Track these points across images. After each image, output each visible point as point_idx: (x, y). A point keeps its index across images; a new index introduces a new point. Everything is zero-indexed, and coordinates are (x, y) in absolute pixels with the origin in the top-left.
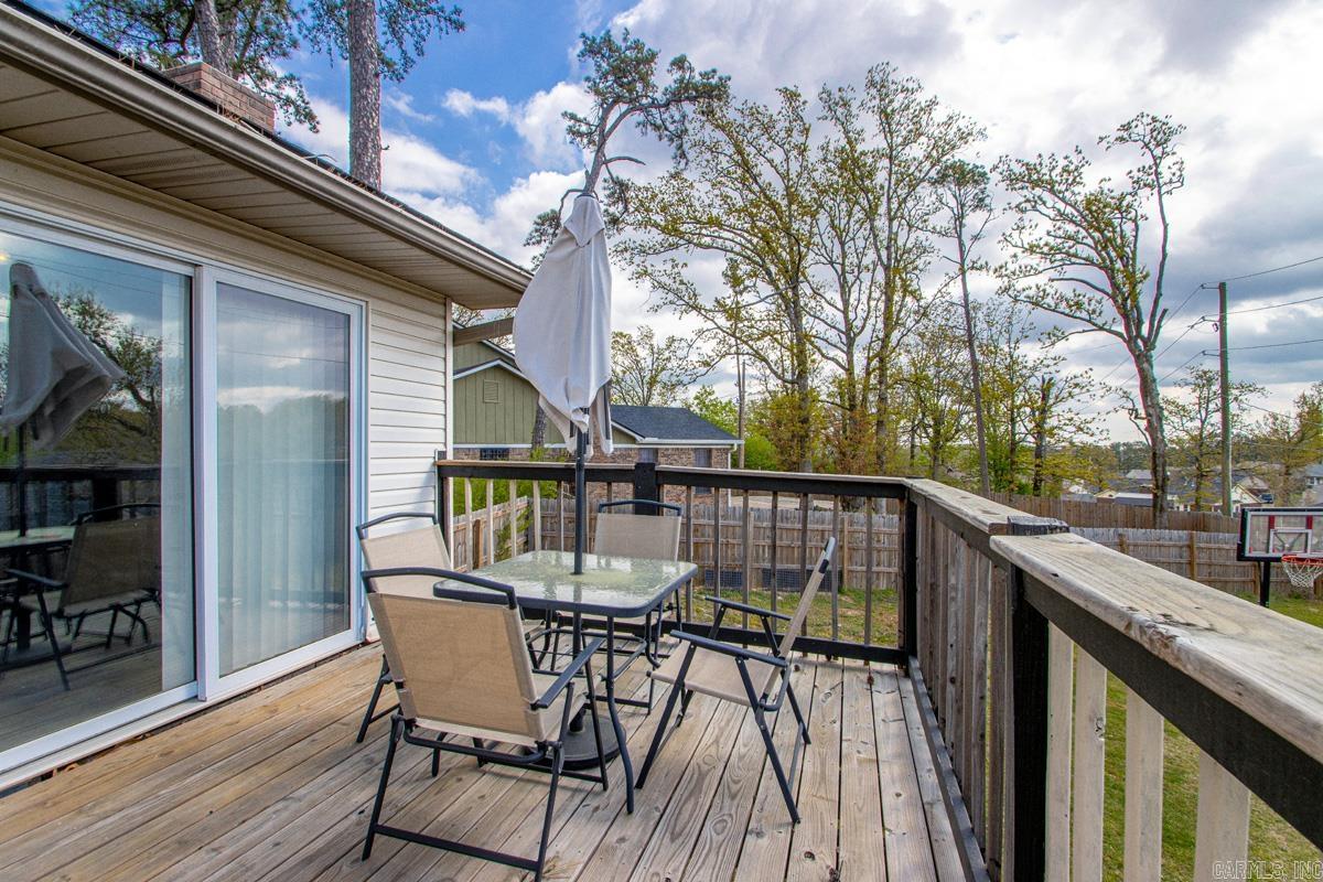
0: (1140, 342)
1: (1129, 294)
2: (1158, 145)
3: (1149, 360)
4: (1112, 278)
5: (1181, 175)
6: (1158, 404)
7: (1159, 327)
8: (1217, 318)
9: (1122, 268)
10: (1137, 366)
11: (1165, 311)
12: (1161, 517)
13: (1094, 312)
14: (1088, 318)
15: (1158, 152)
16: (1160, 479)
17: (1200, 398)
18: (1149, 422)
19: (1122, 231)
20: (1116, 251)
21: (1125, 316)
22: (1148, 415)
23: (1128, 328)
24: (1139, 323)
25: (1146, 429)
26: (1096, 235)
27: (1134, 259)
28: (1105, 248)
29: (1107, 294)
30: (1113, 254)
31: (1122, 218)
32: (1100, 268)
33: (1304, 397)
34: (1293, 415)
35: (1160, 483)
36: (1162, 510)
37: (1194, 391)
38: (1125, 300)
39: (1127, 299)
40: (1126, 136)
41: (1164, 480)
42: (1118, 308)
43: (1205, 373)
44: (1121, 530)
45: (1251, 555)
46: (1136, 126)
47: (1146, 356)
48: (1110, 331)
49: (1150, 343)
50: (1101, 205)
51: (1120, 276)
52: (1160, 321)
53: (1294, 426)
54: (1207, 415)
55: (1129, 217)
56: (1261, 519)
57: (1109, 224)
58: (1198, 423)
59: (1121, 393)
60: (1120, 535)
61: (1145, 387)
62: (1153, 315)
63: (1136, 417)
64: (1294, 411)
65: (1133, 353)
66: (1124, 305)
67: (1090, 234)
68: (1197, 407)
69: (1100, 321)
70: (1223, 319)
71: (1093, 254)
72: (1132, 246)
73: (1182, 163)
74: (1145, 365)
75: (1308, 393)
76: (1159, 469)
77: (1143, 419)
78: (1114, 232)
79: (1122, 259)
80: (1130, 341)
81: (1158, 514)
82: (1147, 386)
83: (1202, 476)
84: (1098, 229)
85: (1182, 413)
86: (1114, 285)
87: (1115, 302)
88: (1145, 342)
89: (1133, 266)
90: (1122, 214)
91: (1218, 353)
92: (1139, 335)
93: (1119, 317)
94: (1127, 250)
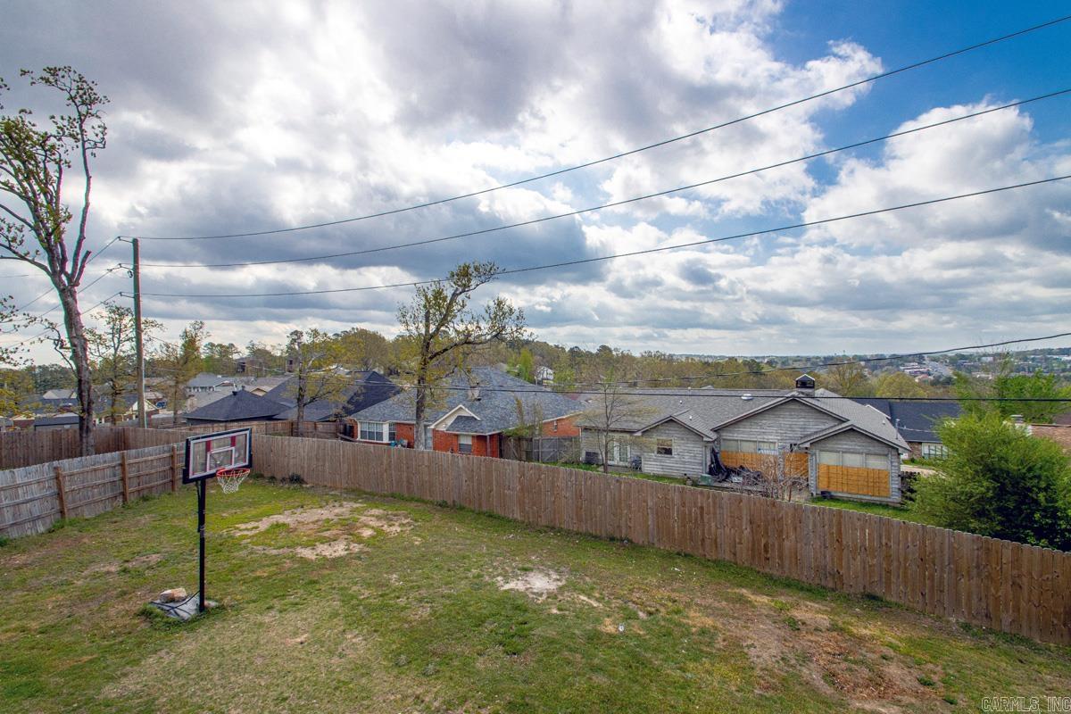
0: (64, 278)
1: (53, 231)
2: (83, 103)
3: (73, 295)
4: (35, 211)
5: (103, 139)
6: (82, 336)
7: (83, 267)
8: (131, 267)
9: (45, 203)
10: (62, 299)
11: (88, 253)
12: (87, 437)
13: (14, 239)
14: (7, 244)
15: (83, 109)
16: (86, 403)
17: (113, 328)
18: (74, 352)
19: (45, 168)
20: (39, 185)
21: (50, 250)
22: (73, 345)
23: (51, 262)
24: (64, 260)
25: (71, 358)
26: (17, 163)
27: (58, 198)
28: (27, 179)
29: (30, 225)
30: (36, 187)
31: (46, 156)
32: (21, 196)
33: (186, 332)
34: (180, 345)
35: (86, 406)
36: (88, 430)
37: (109, 323)
38: (49, 235)
39: (51, 234)
40: (51, 79)
41: (89, 403)
42: (41, 241)
43: (118, 309)
44: (55, 463)
45: (195, 476)
46: (63, 77)
47: (70, 291)
48: (33, 262)
49: (74, 280)
50: (23, 136)
51: (44, 210)
52: (84, 261)
53: (180, 352)
54: (119, 343)
55: (53, 157)
56: (201, 445)
57: (32, 157)
58: (112, 351)
59: (46, 324)
60: (56, 468)
61: (71, 319)
62: (77, 254)
63: (61, 347)
64: (180, 342)
65: (58, 287)
66: (49, 241)
67: (9, 160)
68: (111, 336)
69: (21, 251)
70: (136, 268)
71: (13, 181)
72: (55, 185)
73: (105, 128)
74: (70, 299)
75: (188, 329)
76: (85, 394)
77: (68, 348)
78: (37, 166)
79: (45, 194)
80: (55, 275)
81: (84, 435)
82: (72, 318)
83: (117, 394)
84: (17, 157)
85: (98, 341)
86: (37, 217)
87: (39, 235)
88: (70, 278)
89: (57, 203)
90: (46, 151)
91: (133, 295)
92: (63, 270)
93: (42, 250)
94: (51, 188)
